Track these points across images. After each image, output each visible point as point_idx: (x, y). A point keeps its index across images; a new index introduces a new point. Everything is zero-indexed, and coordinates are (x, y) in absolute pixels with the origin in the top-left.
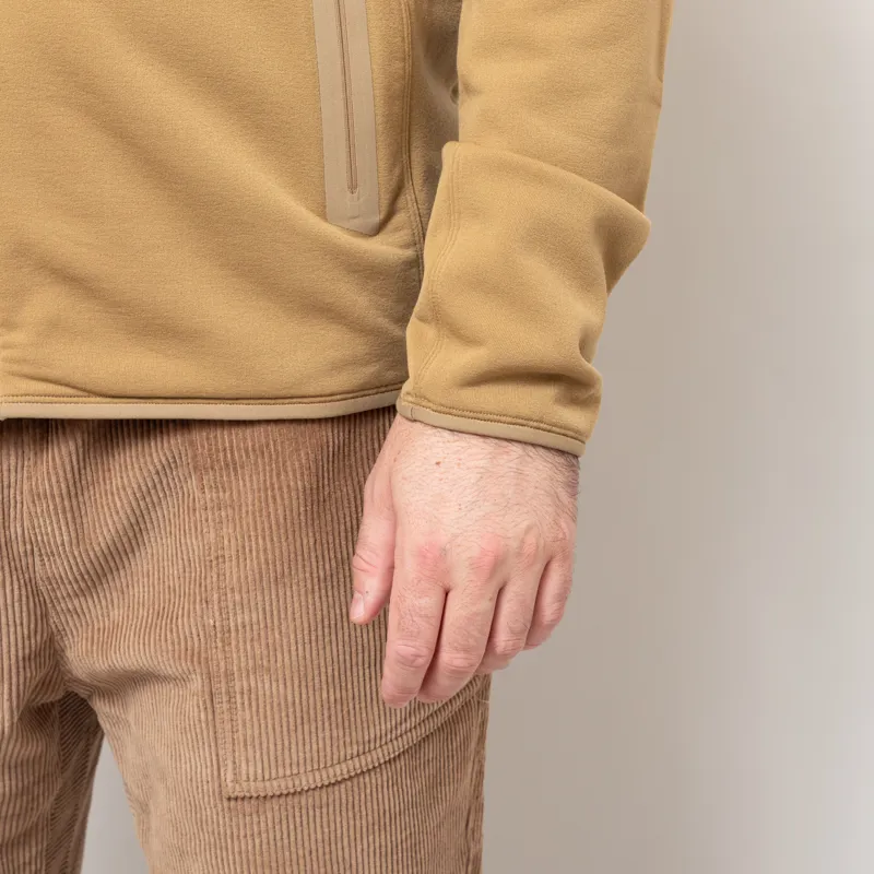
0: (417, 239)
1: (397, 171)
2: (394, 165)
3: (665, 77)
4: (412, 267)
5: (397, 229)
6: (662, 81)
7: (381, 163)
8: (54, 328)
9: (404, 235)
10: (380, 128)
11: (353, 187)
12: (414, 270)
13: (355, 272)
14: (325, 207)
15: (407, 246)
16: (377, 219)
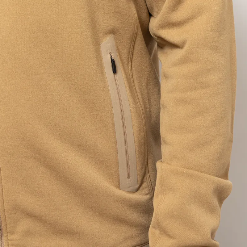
0: (150, 191)
1: (143, 169)
2: (142, 167)
3: (233, 132)
4: (150, 201)
5: (144, 189)
6: (232, 133)
7: (138, 167)
8: (28, 233)
9: (146, 190)
10: (137, 156)
11: (129, 177)
12: (150, 202)
13: (131, 206)
14: (120, 185)
15: (147, 194)
16: (137, 186)
